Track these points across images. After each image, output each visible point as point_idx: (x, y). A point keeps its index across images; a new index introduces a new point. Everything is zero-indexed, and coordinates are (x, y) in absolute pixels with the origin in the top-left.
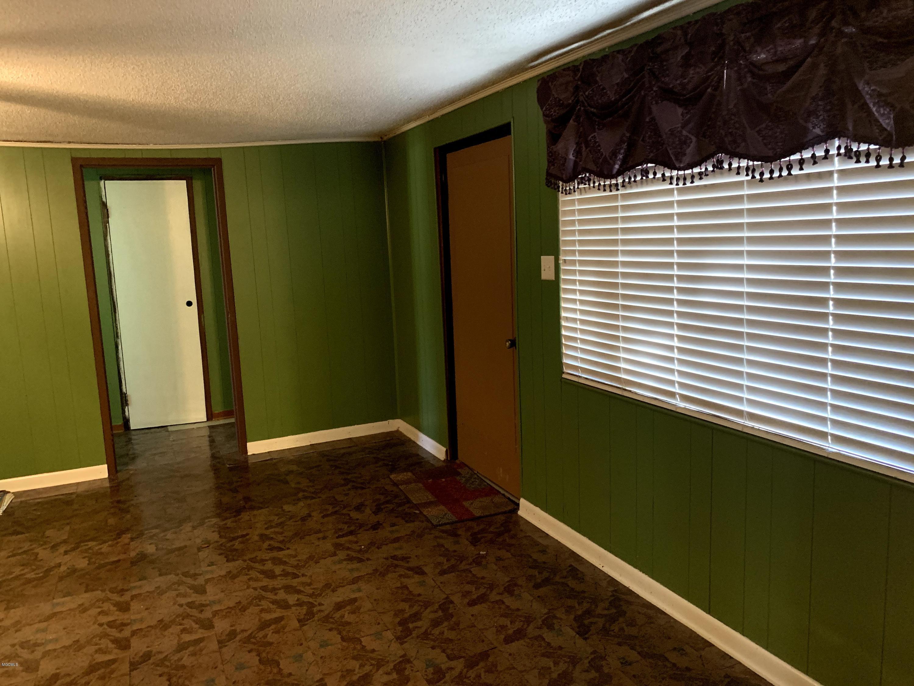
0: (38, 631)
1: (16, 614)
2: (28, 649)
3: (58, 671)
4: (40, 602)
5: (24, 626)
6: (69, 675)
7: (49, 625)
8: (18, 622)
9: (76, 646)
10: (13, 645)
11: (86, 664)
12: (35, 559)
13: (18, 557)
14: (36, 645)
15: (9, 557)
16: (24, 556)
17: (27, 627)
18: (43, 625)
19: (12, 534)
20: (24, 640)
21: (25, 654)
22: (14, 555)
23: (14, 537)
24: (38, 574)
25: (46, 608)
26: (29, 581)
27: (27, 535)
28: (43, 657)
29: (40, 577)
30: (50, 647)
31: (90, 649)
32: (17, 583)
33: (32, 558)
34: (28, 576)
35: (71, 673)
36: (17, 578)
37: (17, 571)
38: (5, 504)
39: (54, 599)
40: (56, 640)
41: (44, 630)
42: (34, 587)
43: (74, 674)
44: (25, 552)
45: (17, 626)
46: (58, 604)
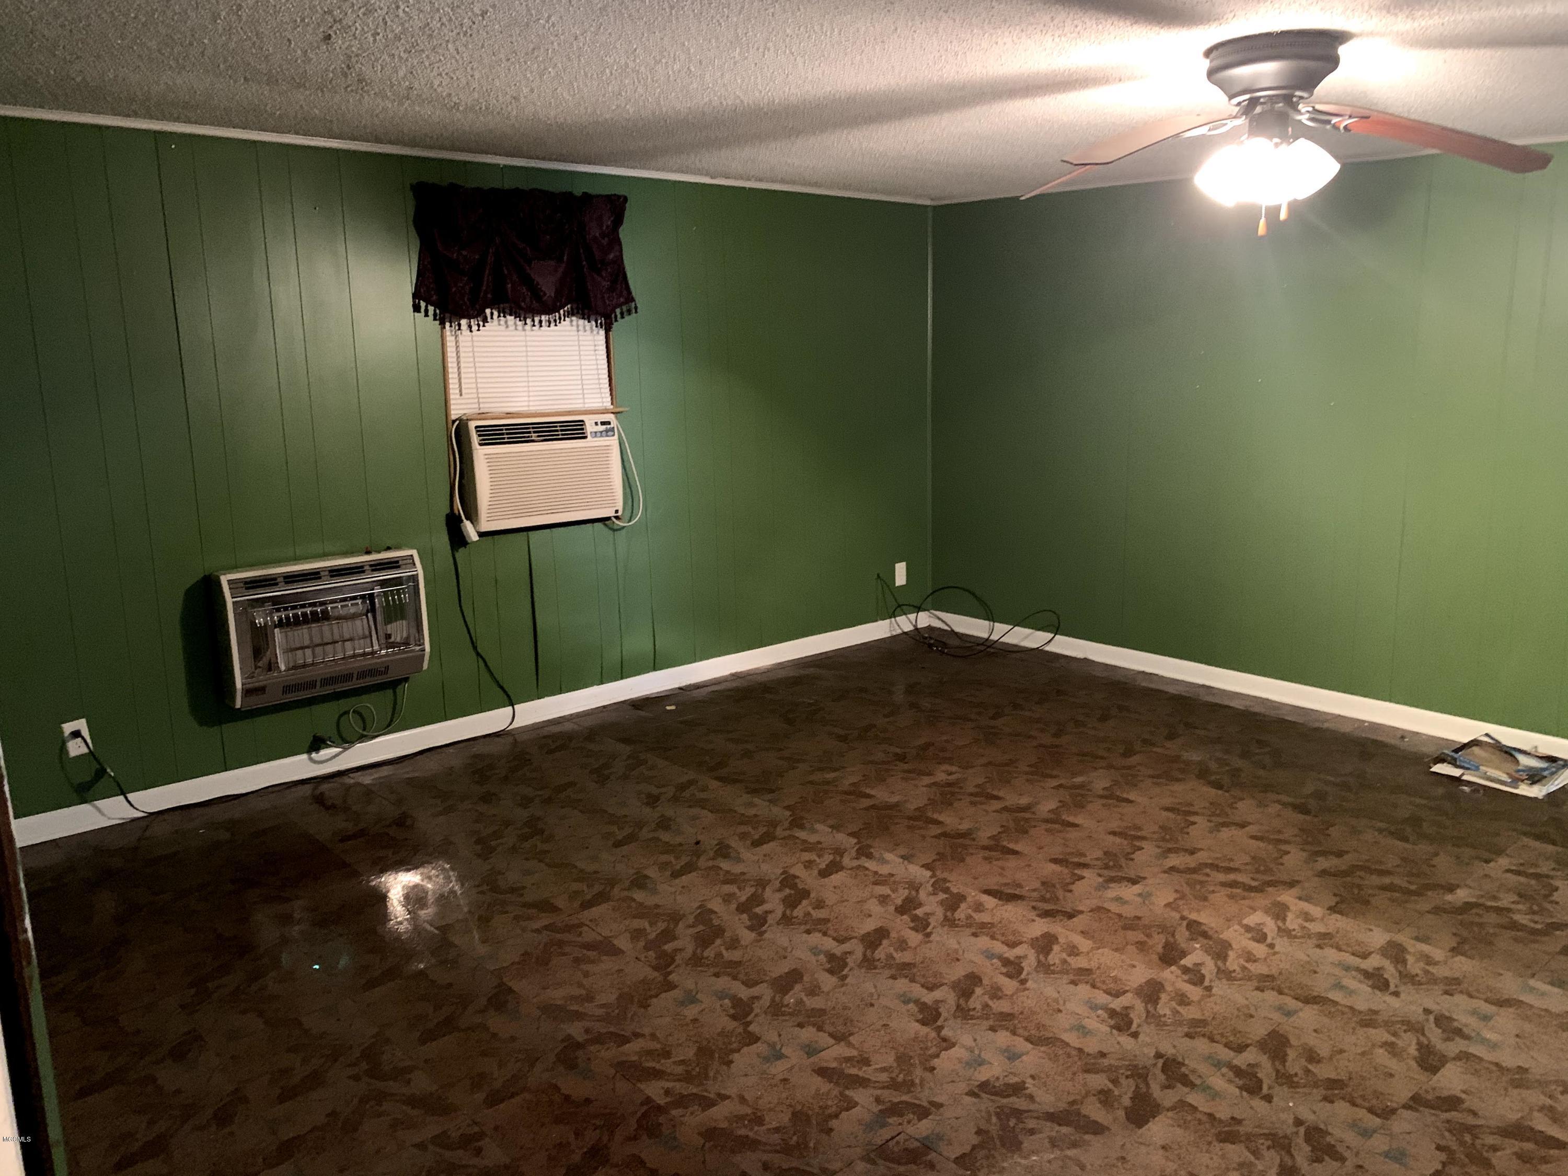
0: (1474, 1012)
1: (1462, 965)
2: (1444, 1031)
3: (1463, 1096)
4: (1508, 970)
5: (1461, 992)
6: (1475, 1114)
7: (1498, 1014)
8: (1457, 981)
9: (1517, 1076)
10: (1427, 1011)
11: (1513, 1117)
12: (1546, 897)
13: (1522, 879)
14: (1459, 1032)
15: (1508, 871)
16: (1533, 882)
17: (1465, 997)
18: (1489, 1009)
19: (1538, 837)
20: (1447, 1014)
21: (1434, 1035)
22: (1518, 873)
23: (1537, 844)
24: (1536, 922)
25: (1509, 985)
26: (1514, 926)
27: (1560, 849)
28: (1458, 1058)
29: (1537, 929)
30: (1475, 1049)
31: (1536, 1098)
32: (1492, 918)
33: (1543, 892)
34: (1517, 917)
35: (1480, 1113)
36: (1499, 910)
37: (1506, 900)
38: (1556, 783)
39: (1533, 975)
40: (1494, 1046)
41: (1486, 1018)
42: (1516, 940)
43: (1485, 1118)
44: (1537, 876)
45: (1452, 986)
46: (1532, 989)
